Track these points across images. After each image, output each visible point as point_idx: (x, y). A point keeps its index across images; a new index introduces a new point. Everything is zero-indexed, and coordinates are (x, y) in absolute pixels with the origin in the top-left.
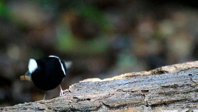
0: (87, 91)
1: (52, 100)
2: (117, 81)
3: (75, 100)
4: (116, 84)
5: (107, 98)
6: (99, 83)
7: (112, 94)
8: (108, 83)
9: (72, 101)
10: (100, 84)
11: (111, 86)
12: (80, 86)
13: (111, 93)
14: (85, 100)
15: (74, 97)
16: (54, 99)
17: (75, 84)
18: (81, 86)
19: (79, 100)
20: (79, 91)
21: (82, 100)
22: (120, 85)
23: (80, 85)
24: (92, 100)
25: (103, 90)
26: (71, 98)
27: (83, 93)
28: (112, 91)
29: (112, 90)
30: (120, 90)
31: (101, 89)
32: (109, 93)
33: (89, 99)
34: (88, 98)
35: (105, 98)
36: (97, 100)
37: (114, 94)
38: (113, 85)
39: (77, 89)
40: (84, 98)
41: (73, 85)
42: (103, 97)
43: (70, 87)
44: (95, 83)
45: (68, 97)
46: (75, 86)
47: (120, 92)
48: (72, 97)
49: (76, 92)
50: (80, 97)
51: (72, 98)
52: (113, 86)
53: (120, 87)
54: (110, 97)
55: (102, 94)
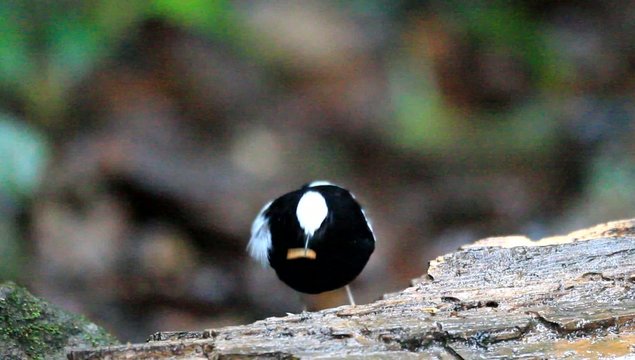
0: (489, 277)
1: (374, 305)
2: (586, 244)
3: (450, 305)
4: (582, 256)
5: (552, 299)
6: (525, 252)
7: (569, 288)
8: (553, 250)
9: (438, 308)
10: (530, 254)
11: (562, 260)
12: (465, 262)
13: (565, 285)
14: (480, 305)
15: (446, 295)
16: (380, 302)
17: (450, 255)
18: (468, 262)
19: (461, 307)
20: (463, 276)
21: (471, 307)
22: (592, 258)
23: (464, 258)
24: (502, 307)
25: (539, 273)
26: (435, 301)
27: (473, 282)
28: (568, 278)
29: (567, 276)
30: (594, 274)
31: (533, 271)
32: (557, 285)
33: (493, 304)
34: (491, 299)
35: (546, 299)
36: (519, 306)
37: (572, 287)
38: (572, 258)
39: (455, 270)
40: (477, 301)
41: (440, 258)
42: (537, 297)
43: (433, 263)
44: (513, 251)
45: (427, 295)
46: (449, 261)
47: (592, 279)
48: (440, 296)
49: (451, 281)
50: (464, 297)
51: (438, 301)
52: (571, 261)
53: (593, 266)
54: (561, 296)
55: (534, 287)
